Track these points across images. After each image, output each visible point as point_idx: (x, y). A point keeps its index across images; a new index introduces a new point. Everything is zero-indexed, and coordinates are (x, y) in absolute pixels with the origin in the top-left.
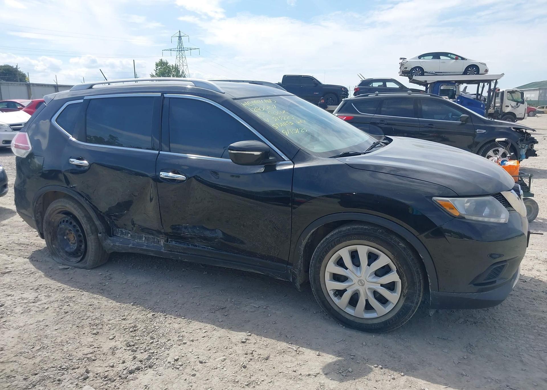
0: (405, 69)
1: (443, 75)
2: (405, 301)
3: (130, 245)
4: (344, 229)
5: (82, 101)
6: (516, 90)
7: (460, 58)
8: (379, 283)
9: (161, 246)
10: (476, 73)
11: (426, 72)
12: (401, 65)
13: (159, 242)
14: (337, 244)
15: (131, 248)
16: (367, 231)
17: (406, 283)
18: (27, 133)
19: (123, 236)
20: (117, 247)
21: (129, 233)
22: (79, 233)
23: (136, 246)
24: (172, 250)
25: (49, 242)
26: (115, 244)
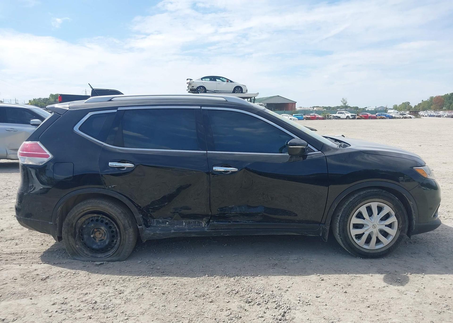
0: (192, 88)
1: (220, 93)
2: (400, 233)
3: (173, 231)
4: (362, 193)
5: (116, 111)
6: (262, 104)
7: (229, 81)
8: (384, 225)
9: (203, 227)
10: (241, 92)
11: (208, 90)
12: (189, 84)
13: (200, 224)
14: (359, 204)
15: (174, 233)
16: (377, 193)
17: (401, 221)
18: (38, 142)
19: (160, 225)
20: (158, 235)
21: (168, 221)
22: (112, 230)
23: (177, 231)
24: (217, 228)
25: (70, 244)
26: (156, 232)
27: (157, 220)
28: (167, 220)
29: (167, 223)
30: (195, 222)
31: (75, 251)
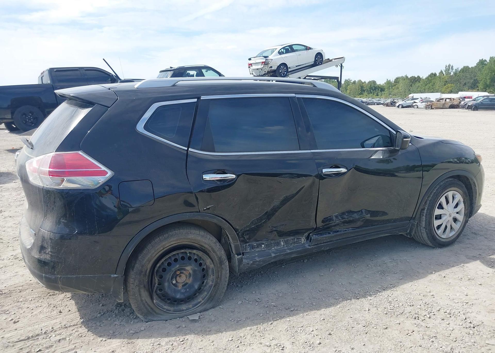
0: (270, 69)
2: (466, 218)
3: (273, 255)
4: (442, 184)
8: (456, 212)
9: (303, 244)
11: (289, 68)
13: (299, 241)
14: (441, 194)
15: (275, 257)
16: (452, 181)
17: (467, 207)
18: (80, 151)
19: (255, 249)
20: (258, 263)
21: (263, 244)
22: (202, 267)
23: (279, 254)
24: (319, 243)
25: (142, 300)
26: (255, 260)
27: (250, 243)
28: (262, 242)
29: (263, 246)
30: (294, 239)
31: (150, 309)
